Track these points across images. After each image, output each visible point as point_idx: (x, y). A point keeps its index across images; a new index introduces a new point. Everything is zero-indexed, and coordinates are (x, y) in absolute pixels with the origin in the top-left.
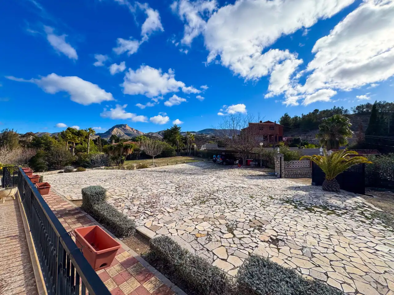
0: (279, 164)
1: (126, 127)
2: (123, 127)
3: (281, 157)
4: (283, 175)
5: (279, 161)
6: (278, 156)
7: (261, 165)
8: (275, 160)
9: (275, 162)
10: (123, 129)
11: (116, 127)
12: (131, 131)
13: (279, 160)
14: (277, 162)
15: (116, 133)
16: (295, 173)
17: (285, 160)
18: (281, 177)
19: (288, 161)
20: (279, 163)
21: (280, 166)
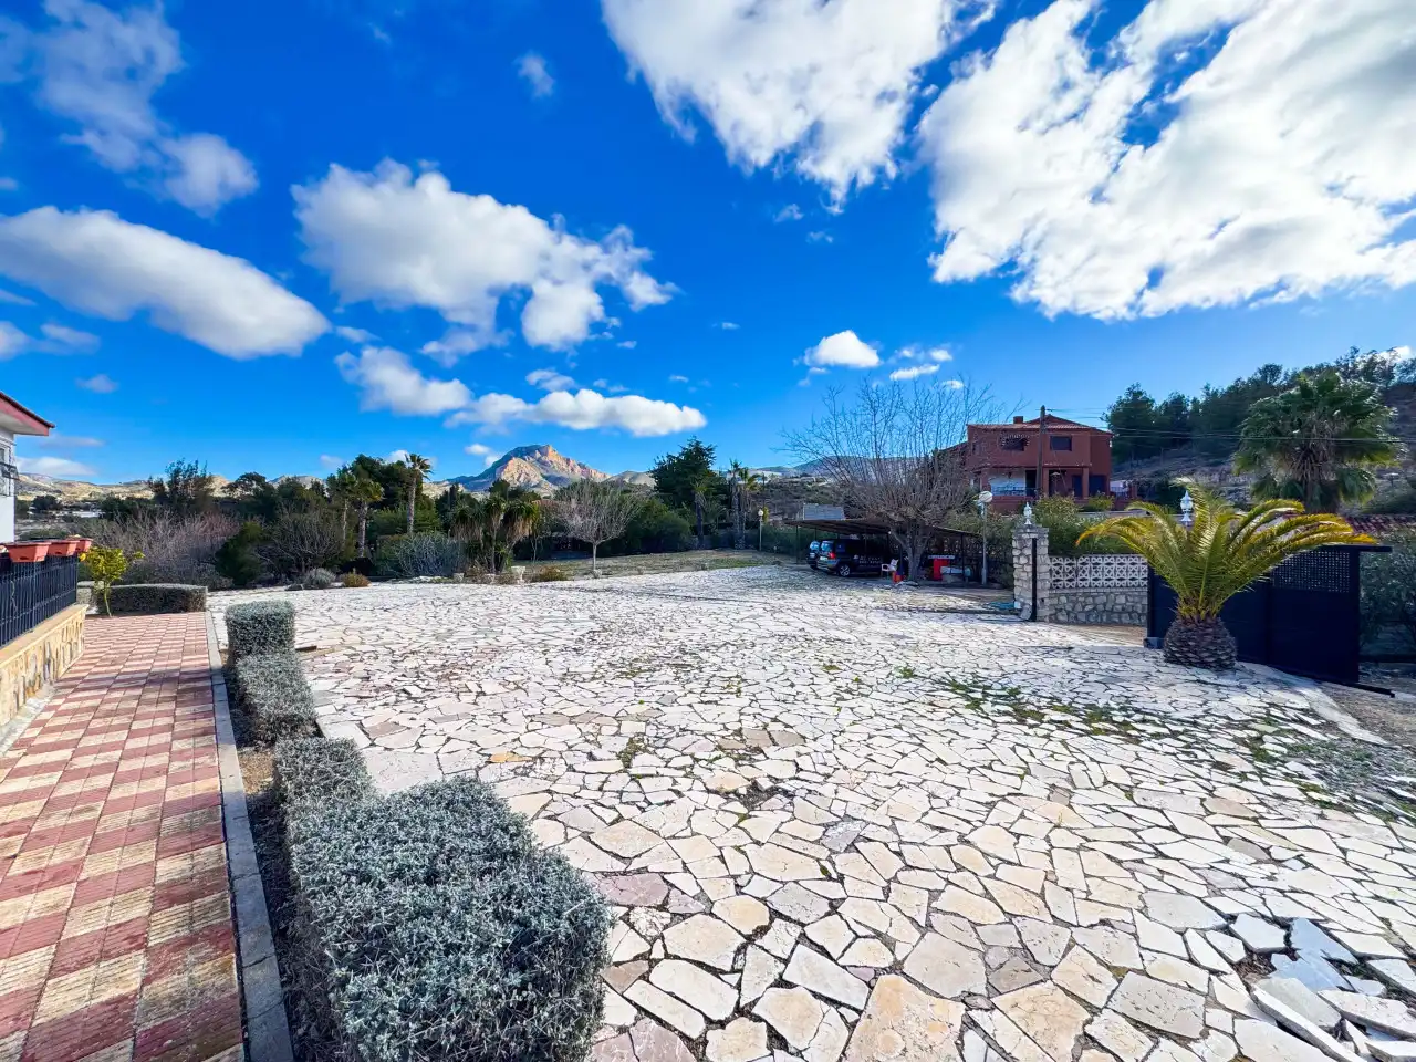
0: (1029, 569)
1: (546, 454)
2: (538, 455)
3: (1034, 540)
4: (1043, 612)
5: (1027, 557)
6: (1025, 536)
7: (984, 579)
8: (1016, 553)
9: (1015, 560)
10: (539, 460)
11: (516, 456)
12: (563, 470)
13: (1028, 552)
14: (1023, 560)
15: (516, 476)
16: (1105, 605)
17: (1052, 552)
18: (1034, 618)
19: (1071, 558)
20: (1027, 564)
21: (1030, 575)
